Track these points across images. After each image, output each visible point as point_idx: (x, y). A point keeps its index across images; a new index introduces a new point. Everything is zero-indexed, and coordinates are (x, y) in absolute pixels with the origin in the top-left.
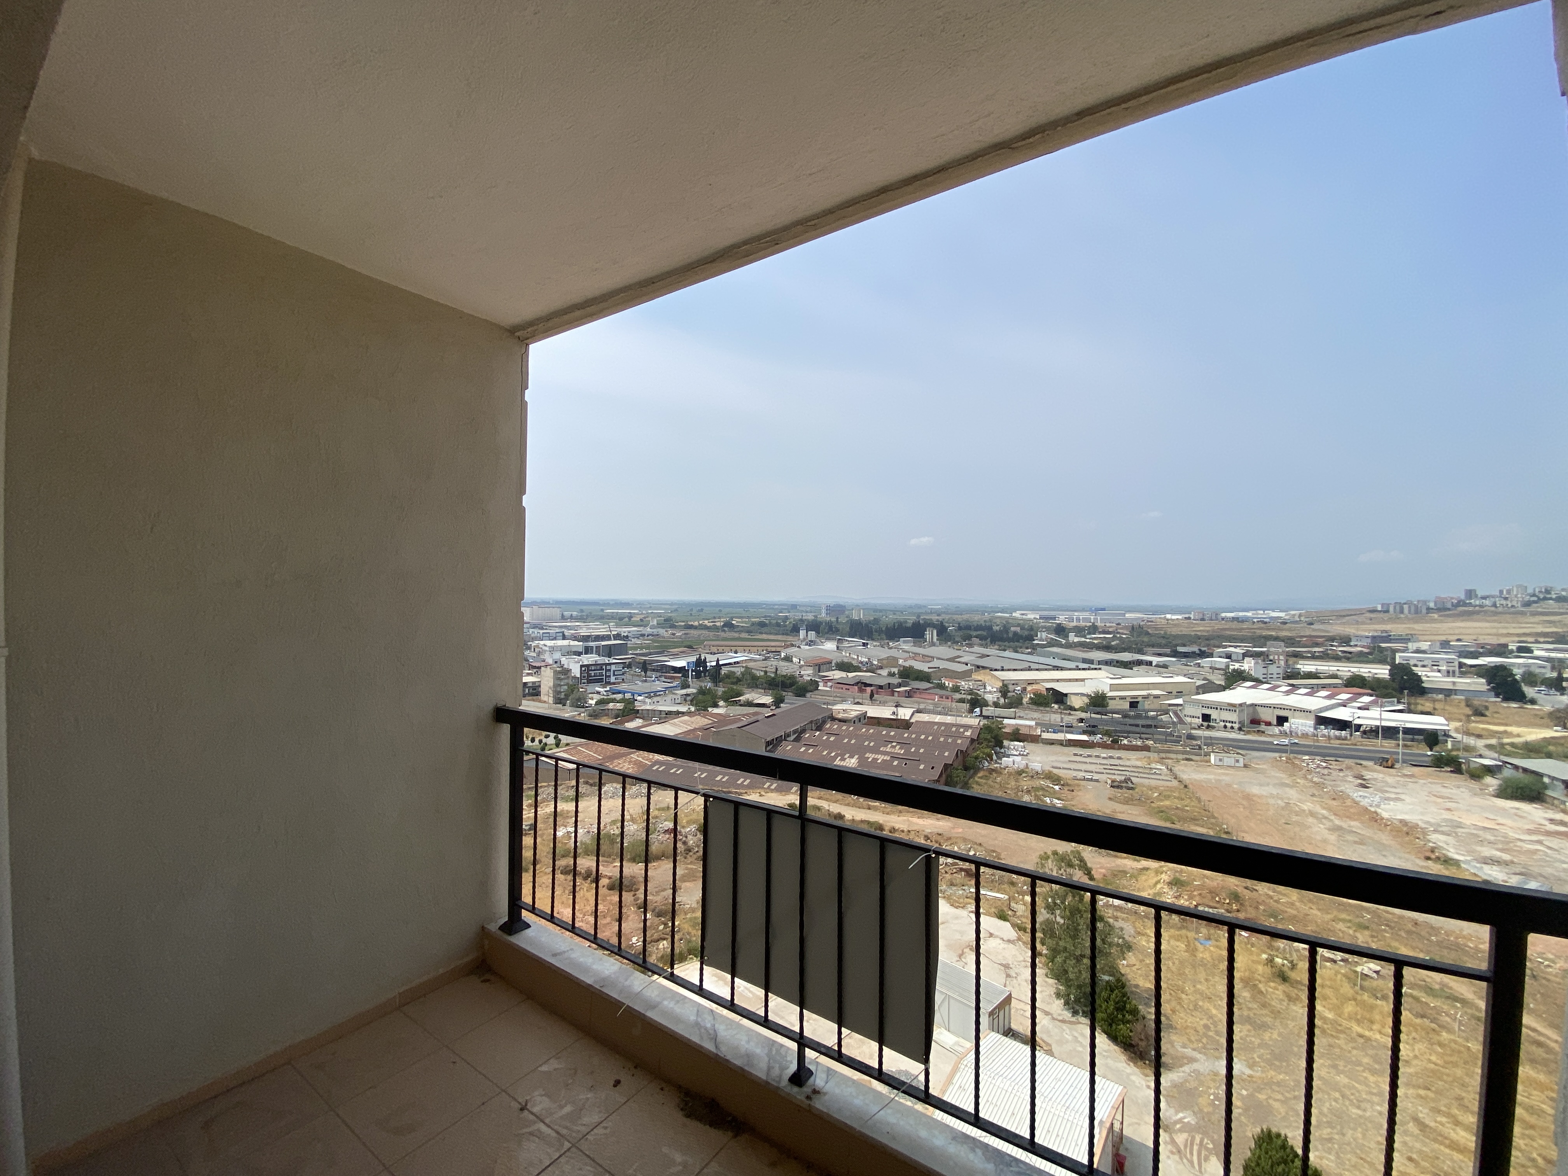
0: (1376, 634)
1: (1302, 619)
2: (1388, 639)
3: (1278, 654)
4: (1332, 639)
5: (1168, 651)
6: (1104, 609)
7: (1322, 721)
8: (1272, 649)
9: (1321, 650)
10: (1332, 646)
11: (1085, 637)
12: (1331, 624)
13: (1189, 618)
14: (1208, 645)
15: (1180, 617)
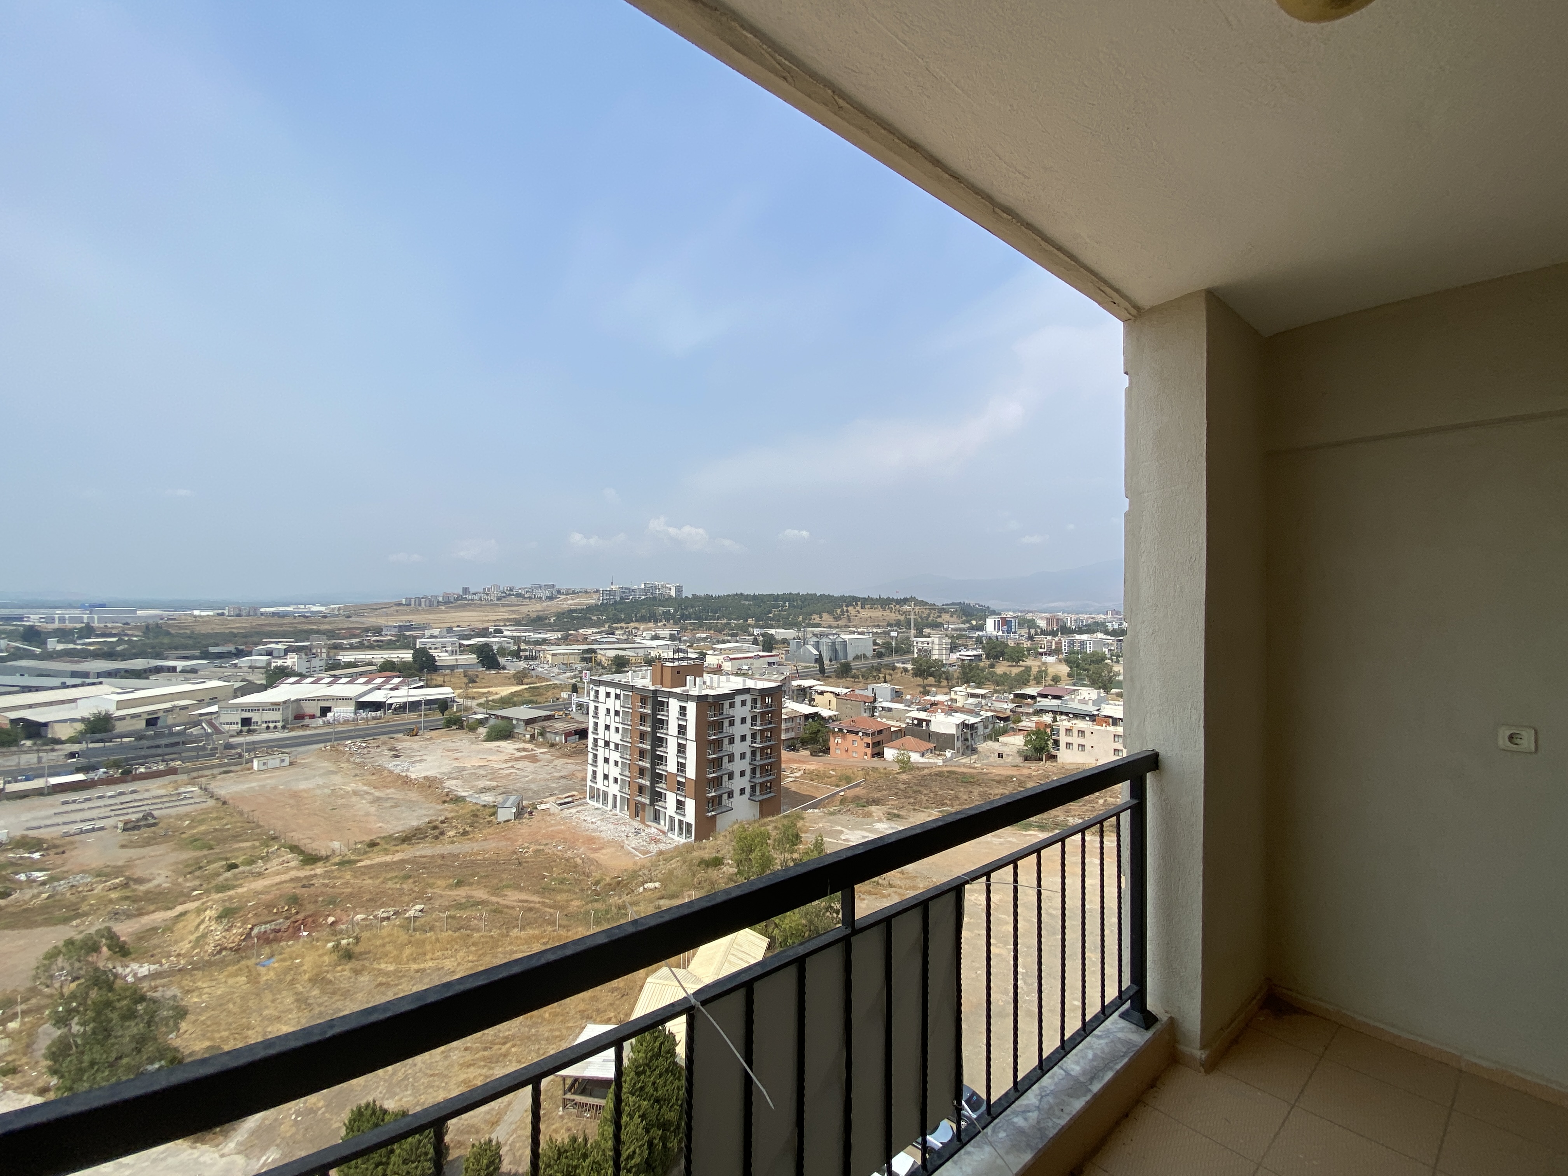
0: (402, 624)
1: (341, 612)
2: (410, 628)
3: (321, 647)
4: (367, 630)
5: (197, 652)
6: (104, 605)
7: (362, 706)
8: (315, 643)
9: (358, 640)
10: (367, 636)
11: (74, 642)
12: (366, 616)
13: (223, 614)
14: (245, 643)
15: (211, 613)
